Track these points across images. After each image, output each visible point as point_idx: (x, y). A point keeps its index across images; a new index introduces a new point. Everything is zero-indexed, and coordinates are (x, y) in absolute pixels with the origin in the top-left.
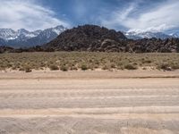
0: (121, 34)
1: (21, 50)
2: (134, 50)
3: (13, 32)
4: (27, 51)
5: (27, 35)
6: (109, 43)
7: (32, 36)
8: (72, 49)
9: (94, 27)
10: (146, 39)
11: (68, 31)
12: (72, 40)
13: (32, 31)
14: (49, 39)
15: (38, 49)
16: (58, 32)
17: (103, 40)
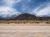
2: (38, 20)
3: (6, 15)
4: (9, 20)
5: (9, 16)
6: (31, 18)
7: (11, 16)
9: (27, 14)
11: (20, 15)
12: (21, 17)
14: (15, 17)
15: (12, 19)
17: (30, 17)
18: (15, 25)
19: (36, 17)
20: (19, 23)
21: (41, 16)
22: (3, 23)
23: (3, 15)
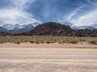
0: (69, 27)
1: (15, 35)
5: (19, 27)
6: (62, 32)
7: (22, 27)
8: (42, 35)
9: (54, 23)
10: (82, 30)
11: (40, 25)
12: (42, 30)
13: (21, 25)
14: (30, 29)
15: (24, 34)
16: (35, 26)
18: (31, 47)
19: (71, 29)
20: (38, 43)
21: (81, 29)
22: (8, 43)
23: (7, 25)
